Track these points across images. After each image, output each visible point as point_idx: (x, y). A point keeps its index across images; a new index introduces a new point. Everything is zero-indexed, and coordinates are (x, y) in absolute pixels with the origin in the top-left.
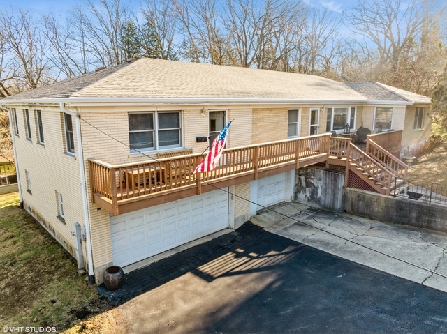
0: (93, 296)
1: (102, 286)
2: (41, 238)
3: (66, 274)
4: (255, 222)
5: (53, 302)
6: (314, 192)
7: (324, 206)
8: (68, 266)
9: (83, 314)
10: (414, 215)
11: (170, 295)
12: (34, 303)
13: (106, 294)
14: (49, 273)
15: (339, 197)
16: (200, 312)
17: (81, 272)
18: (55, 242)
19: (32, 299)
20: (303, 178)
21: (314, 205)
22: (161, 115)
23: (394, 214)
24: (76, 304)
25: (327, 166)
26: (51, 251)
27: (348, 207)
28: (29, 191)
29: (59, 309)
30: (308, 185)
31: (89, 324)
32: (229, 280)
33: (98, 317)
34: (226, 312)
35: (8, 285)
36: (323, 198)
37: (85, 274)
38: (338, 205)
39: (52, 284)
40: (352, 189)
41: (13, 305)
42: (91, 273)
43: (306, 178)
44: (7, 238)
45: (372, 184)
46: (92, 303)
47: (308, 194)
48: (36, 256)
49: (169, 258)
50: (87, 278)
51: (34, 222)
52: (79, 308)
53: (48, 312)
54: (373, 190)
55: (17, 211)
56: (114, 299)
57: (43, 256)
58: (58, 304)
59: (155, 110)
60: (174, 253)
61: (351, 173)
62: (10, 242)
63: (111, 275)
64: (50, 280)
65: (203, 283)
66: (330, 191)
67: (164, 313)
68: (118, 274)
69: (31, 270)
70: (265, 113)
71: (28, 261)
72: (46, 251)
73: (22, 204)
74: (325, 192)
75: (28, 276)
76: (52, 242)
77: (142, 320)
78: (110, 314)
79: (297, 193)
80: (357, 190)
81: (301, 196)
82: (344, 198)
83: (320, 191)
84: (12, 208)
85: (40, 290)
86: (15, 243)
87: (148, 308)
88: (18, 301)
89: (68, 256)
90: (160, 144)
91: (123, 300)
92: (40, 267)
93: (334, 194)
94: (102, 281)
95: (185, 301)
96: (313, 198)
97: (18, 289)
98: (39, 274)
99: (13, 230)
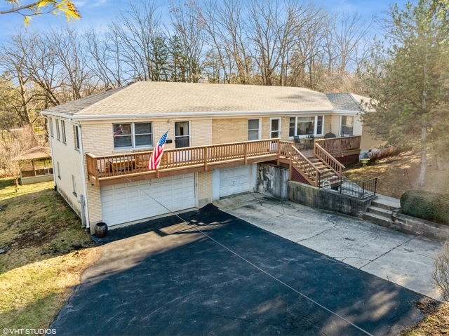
0: (87, 239)
1: (94, 235)
2: (64, 208)
3: (74, 227)
4: (215, 204)
5: (63, 241)
6: (268, 185)
7: (275, 196)
8: (76, 224)
9: (78, 248)
10: (331, 202)
11: (134, 242)
12: (52, 241)
13: (95, 239)
14: (64, 226)
15: (284, 188)
16: (147, 251)
17: (83, 227)
18: (72, 211)
19: (52, 239)
20: (262, 173)
21: (269, 195)
22: (137, 125)
23: (319, 201)
24: (76, 242)
25: (278, 164)
26: (68, 216)
27: (291, 196)
28: (59, 177)
29: (65, 244)
30: (265, 178)
31: (80, 252)
32: (175, 236)
33: (87, 249)
34: (163, 251)
35: (39, 232)
36: (274, 189)
37: (85, 228)
38: (284, 194)
39: (64, 232)
40: (293, 182)
41: (40, 241)
42: (88, 227)
43: (264, 173)
44: (42, 208)
45: (306, 178)
46: (86, 243)
47: (265, 186)
48: (58, 217)
49: (144, 223)
50: (86, 230)
51: (62, 198)
52: (78, 244)
53: (59, 245)
54: (308, 183)
55: (52, 192)
56: (99, 242)
57: (62, 218)
58: (66, 242)
59: (133, 121)
60: (148, 220)
61: (294, 169)
62: (44, 210)
63: (98, 227)
64: (65, 230)
65: (159, 237)
66: (278, 183)
67: (126, 250)
68: (104, 227)
69: (54, 224)
70: (225, 122)
71: (53, 221)
72: (65, 215)
73: (56, 187)
74: (275, 184)
75: (52, 228)
76: (70, 210)
77: (112, 252)
78: (94, 249)
79: (258, 185)
80: (297, 183)
81: (261, 187)
82: (289, 188)
83: (272, 183)
84: (49, 190)
85: (57, 235)
86: (47, 210)
87: (118, 247)
88: (44, 240)
89: (78, 218)
90: (136, 145)
91: (105, 243)
92: (60, 224)
93: (281, 186)
94: (94, 233)
95: (142, 245)
96: (268, 189)
97: (44, 234)
98: (58, 227)
99: (47, 203)
